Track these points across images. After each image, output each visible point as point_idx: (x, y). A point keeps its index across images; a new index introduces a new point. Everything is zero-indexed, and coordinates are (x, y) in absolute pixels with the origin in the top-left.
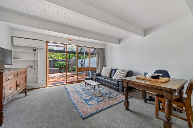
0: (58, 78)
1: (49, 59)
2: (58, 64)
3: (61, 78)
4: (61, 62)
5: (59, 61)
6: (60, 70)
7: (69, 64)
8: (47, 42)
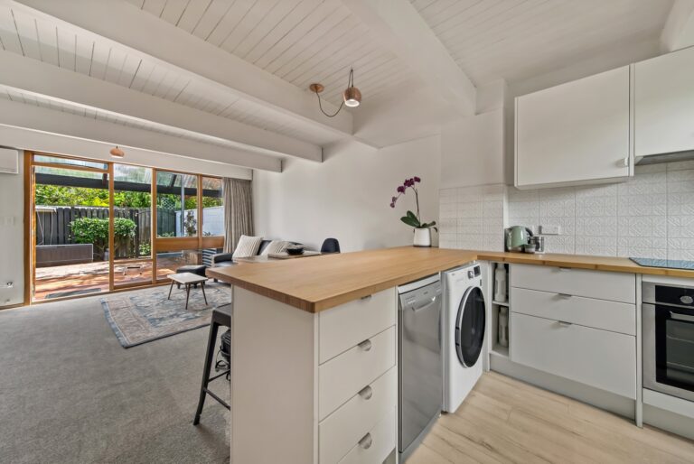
0: (84, 279)
1: (37, 207)
2: (85, 226)
3: (97, 278)
4: (104, 217)
5: (92, 217)
6: (96, 250)
7: (137, 228)
8: (29, 154)
